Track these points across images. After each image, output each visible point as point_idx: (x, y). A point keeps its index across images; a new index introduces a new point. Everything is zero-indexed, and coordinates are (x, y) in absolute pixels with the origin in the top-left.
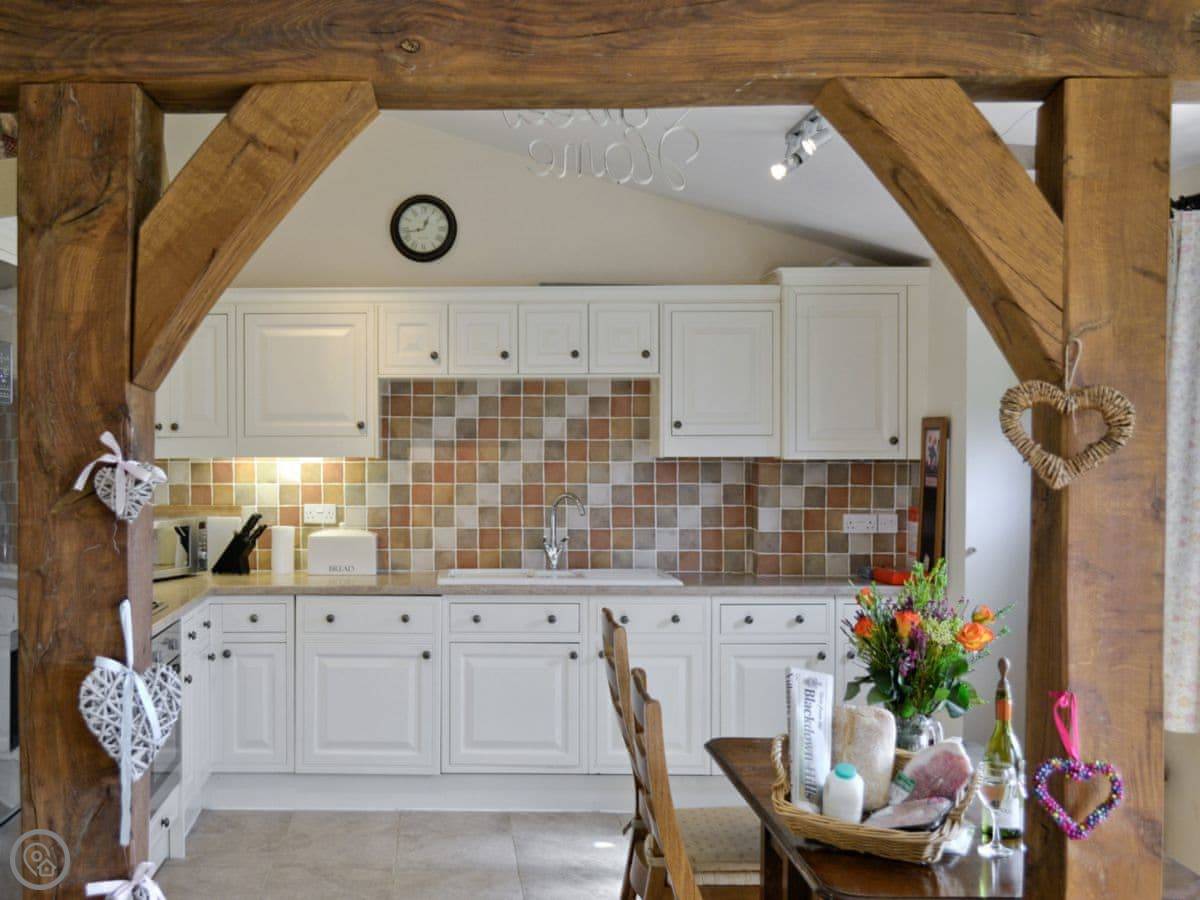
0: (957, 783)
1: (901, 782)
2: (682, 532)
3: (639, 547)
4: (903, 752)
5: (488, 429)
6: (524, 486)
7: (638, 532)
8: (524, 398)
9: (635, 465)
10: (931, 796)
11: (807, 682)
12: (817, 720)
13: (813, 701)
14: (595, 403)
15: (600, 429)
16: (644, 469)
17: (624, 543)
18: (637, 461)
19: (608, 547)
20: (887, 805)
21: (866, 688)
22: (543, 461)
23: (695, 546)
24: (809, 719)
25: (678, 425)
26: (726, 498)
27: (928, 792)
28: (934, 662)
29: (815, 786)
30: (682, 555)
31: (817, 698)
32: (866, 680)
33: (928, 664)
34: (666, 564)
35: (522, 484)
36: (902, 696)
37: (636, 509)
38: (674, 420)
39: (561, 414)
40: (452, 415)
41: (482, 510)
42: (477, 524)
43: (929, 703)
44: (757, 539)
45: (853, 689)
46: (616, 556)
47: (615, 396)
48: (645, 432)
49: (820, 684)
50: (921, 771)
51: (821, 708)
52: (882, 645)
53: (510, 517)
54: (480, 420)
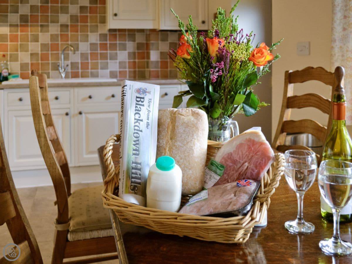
0: (260, 167)
1: (214, 168)
2: (120, 63)
3: (102, 68)
4: (213, 142)
5: (34, 19)
6: (51, 44)
7: (101, 63)
8: (51, 6)
9: (100, 35)
10: (239, 179)
11: (138, 91)
12: (145, 121)
13: (143, 105)
14: (82, 8)
15: (84, 19)
16: (103, 37)
17: (95, 66)
18: (101, 33)
19: (88, 69)
20: (203, 189)
21: (186, 99)
22: (59, 33)
23: (125, 68)
24: (138, 120)
25: (116, 15)
26: (138, 48)
27: (236, 176)
28: (234, 75)
29: (139, 179)
30: (120, 72)
31: (146, 103)
32: (187, 93)
33: (230, 77)
34: (113, 75)
35: (50, 43)
36: (212, 102)
37: (101, 53)
38: (114, 13)
39: (67, 13)
40: (18, 12)
41: (31, 54)
42: (30, 60)
43: (231, 107)
44: (150, 65)
45: (178, 100)
46: (91, 73)
47: (91, 5)
48: (103, 21)
49: (149, 93)
50: (229, 157)
51: (149, 111)
52: (197, 63)
53: (44, 57)
54: (31, 15)
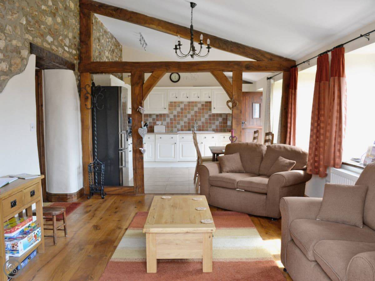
2: (216, 125)
7: (209, 125)
8: (191, 104)
9: (209, 115)
14: (202, 105)
15: (203, 109)
17: (207, 127)
19: (204, 128)
22: (194, 114)
23: (218, 127)
25: (215, 108)
26: (223, 120)
34: (213, 130)
35: (191, 118)
37: (209, 122)
39: (197, 107)
40: (180, 107)
41: (185, 122)
44: (227, 126)
47: (205, 104)
48: (210, 110)
53: (189, 123)
54: (184, 108)
